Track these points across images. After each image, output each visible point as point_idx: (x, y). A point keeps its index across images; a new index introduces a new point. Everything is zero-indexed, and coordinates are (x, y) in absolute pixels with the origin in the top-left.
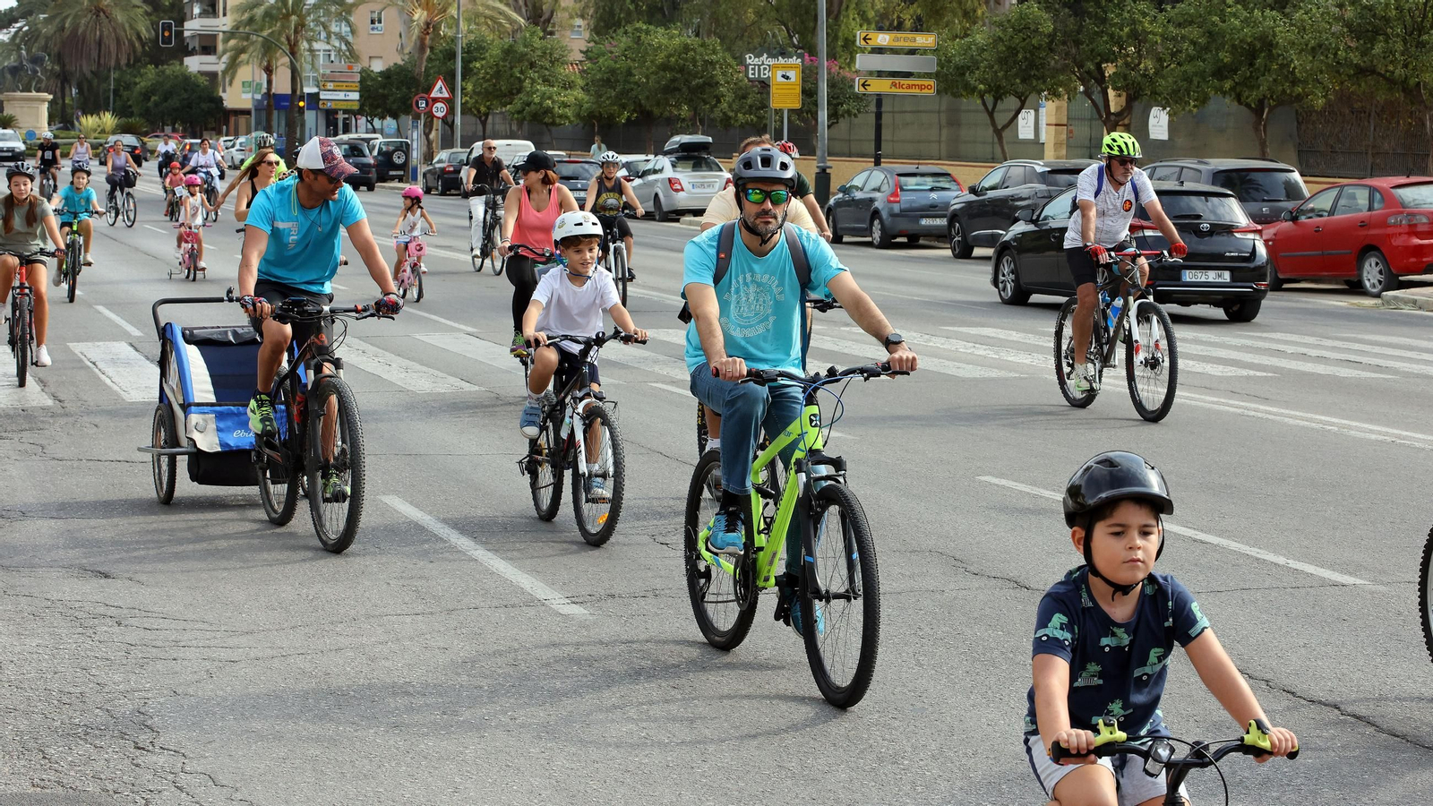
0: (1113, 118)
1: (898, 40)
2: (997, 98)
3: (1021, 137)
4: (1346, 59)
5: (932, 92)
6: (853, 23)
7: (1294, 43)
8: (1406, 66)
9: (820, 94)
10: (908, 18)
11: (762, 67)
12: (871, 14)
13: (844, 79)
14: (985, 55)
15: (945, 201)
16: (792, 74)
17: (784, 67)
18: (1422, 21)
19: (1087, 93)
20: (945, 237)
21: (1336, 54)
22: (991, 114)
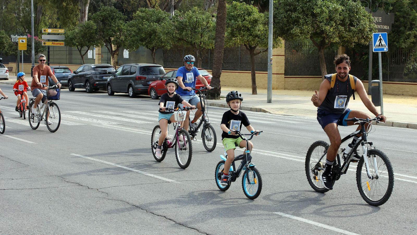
0: (113, 52)
1: (54, 31)
2: (82, 47)
3: (89, 57)
4: (175, 36)
5: (63, 45)
6: (42, 26)
7: (161, 32)
8: (191, 38)
9: (32, 46)
10: (58, 24)
11: (16, 39)
12: (48, 24)
13: (39, 42)
14: (78, 35)
15: (67, 75)
16: (24, 40)
17: (22, 38)
18: (196, 26)
19: (106, 45)
20: (67, 85)
21: (173, 35)
22: (80, 51)
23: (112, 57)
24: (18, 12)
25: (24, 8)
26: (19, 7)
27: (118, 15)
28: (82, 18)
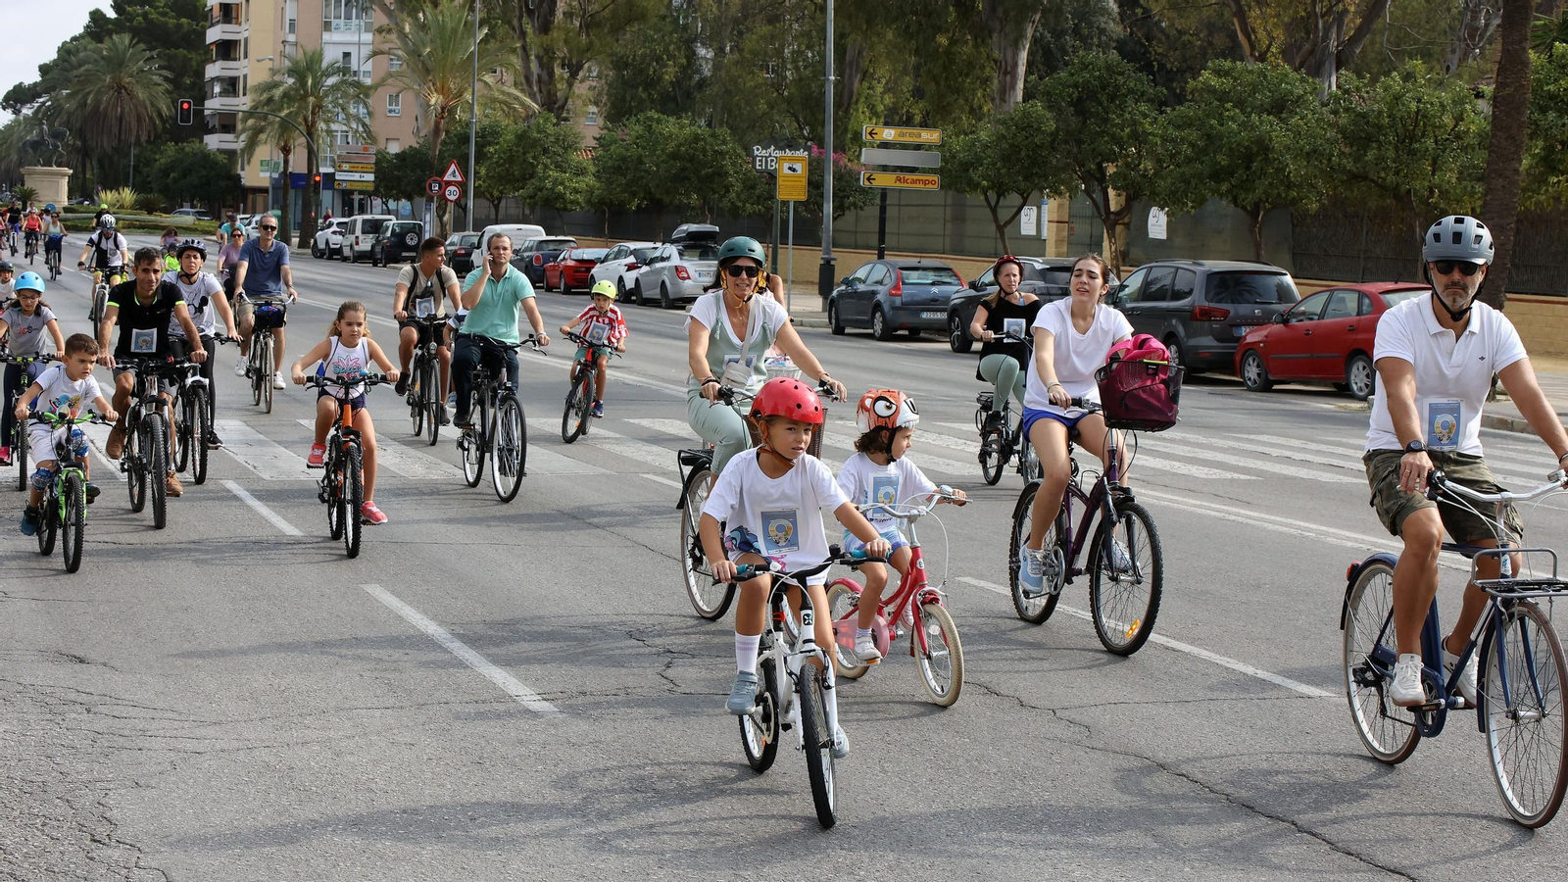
0: (1112, 216)
1: (903, 135)
2: (1000, 195)
3: (1023, 233)
4: (1339, 164)
5: (935, 187)
6: (863, 117)
7: (1289, 148)
8: (1397, 173)
9: (826, 186)
10: (917, 113)
11: (769, 159)
12: (880, 108)
13: (850, 173)
14: (989, 152)
15: (945, 295)
16: (798, 166)
17: (792, 159)
18: (1414, 130)
19: (1087, 192)
20: (945, 331)
21: (1330, 160)
22: (994, 211)
23: (1105, 235)
24: (778, 65)
25: (800, 53)
26: (782, 47)
27: (1132, 85)
28: (1005, 91)
